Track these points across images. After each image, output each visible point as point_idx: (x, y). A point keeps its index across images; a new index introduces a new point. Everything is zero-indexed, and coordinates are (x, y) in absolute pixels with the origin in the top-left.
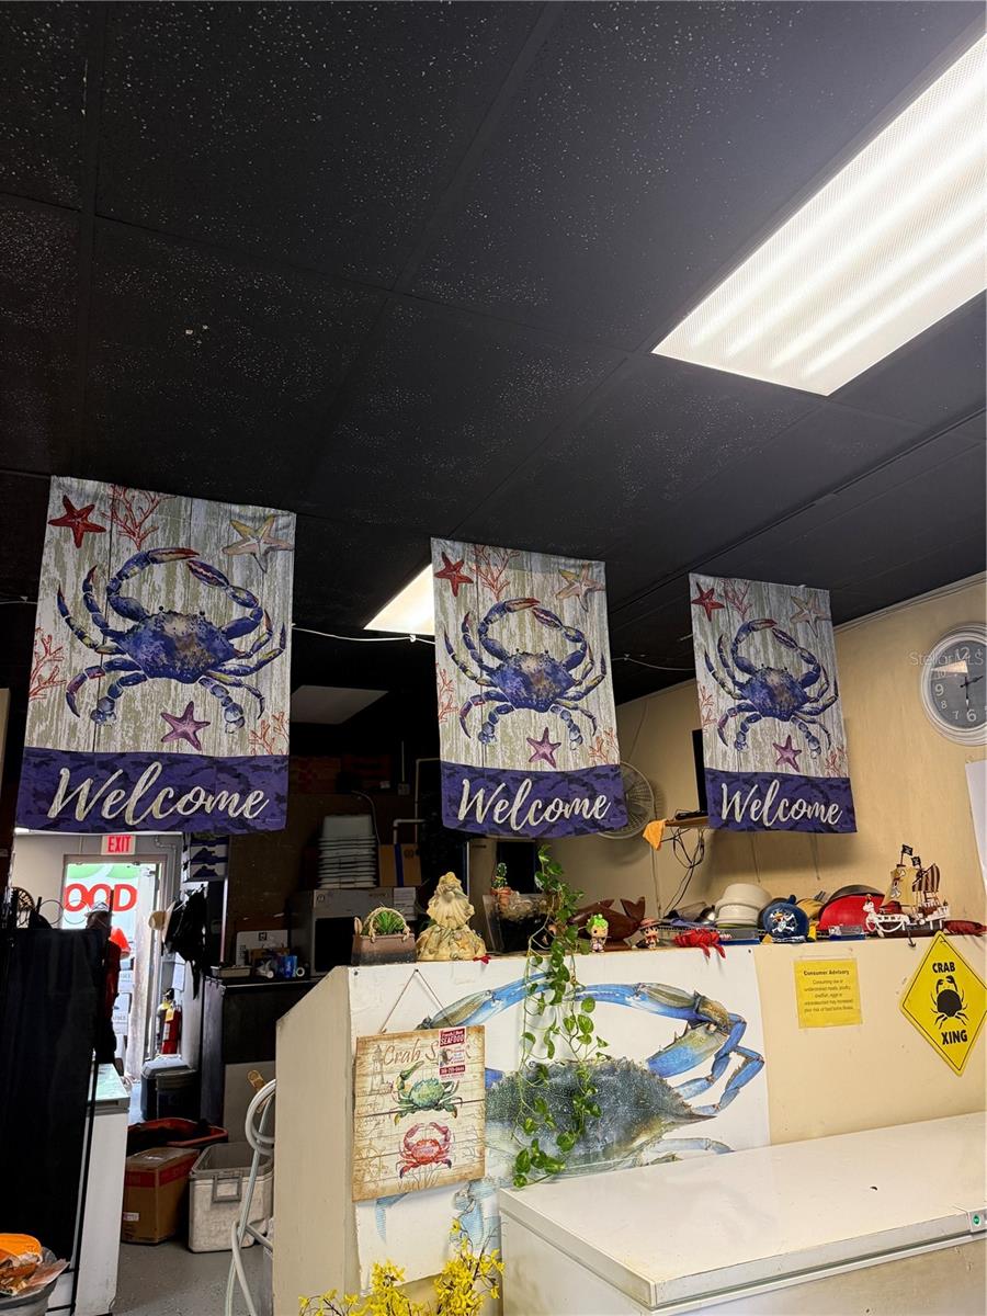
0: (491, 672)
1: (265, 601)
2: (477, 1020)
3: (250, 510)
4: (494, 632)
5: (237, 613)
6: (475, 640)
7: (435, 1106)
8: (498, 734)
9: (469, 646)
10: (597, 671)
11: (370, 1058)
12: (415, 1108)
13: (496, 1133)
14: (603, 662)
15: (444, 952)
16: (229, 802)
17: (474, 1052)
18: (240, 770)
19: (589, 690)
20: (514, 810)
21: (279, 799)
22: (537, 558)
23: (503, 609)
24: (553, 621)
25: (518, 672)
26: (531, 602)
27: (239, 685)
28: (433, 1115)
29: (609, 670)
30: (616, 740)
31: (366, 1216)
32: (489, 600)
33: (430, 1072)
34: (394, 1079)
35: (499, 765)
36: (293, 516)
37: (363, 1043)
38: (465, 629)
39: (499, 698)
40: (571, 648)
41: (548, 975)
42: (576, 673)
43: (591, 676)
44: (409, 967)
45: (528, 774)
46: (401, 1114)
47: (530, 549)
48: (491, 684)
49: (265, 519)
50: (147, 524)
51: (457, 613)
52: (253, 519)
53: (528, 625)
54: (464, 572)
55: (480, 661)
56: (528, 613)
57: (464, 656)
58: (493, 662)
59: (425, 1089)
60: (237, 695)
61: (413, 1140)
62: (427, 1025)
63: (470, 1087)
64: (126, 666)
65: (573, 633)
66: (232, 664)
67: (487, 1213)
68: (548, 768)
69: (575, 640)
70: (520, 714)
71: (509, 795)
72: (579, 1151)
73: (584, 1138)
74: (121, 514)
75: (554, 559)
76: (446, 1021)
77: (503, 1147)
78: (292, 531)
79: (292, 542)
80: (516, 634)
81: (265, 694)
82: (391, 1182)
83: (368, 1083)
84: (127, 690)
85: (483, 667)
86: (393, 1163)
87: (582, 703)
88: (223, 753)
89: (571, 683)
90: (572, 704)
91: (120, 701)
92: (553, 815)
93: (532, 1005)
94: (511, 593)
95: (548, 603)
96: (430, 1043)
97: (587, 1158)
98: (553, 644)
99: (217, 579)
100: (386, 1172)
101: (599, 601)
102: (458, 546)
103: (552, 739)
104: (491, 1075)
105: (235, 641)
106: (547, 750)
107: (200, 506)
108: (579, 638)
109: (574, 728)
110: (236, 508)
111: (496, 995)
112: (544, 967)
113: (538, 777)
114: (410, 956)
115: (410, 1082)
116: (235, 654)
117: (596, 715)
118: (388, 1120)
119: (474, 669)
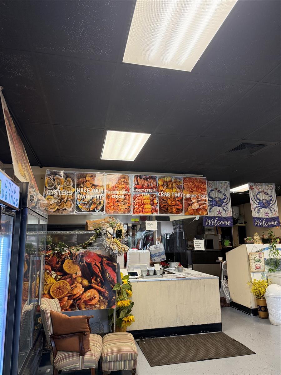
0: (258, 203)
1: (227, 195)
2: (263, 252)
3: (224, 182)
4: (258, 196)
5: (224, 197)
6: (256, 198)
7: (258, 262)
8: (260, 212)
9: (255, 199)
10: (274, 201)
11: (251, 255)
12: (256, 262)
13: (266, 266)
14: (275, 200)
15: (257, 243)
16: (226, 223)
17: (263, 256)
18: (227, 218)
19: (273, 204)
20: (263, 223)
21: (232, 222)
22: (264, 184)
23: (259, 193)
24: (267, 194)
25: (262, 202)
26: (263, 191)
27: (225, 207)
28: (258, 263)
29: (276, 201)
30: (278, 213)
31: (252, 274)
32: (257, 191)
33: (257, 258)
34: (254, 258)
35: (260, 217)
36: (229, 182)
37: (250, 253)
38: (254, 196)
39: (260, 207)
40: (270, 198)
41: (272, 246)
42: (271, 202)
43: (273, 202)
44: (253, 245)
45: (265, 218)
46: (255, 262)
47: (263, 183)
48: (258, 205)
49: (226, 183)
50: (212, 185)
51: (253, 194)
52: (224, 183)
53: (263, 195)
54: (253, 187)
55: (256, 201)
56: (263, 193)
57: (254, 200)
58: (258, 201)
59: (257, 260)
60: (225, 208)
61: (256, 266)
62: (256, 252)
63: (263, 260)
64: (212, 205)
65: (270, 196)
66: (224, 204)
67: (265, 276)
68: (268, 217)
69: (271, 197)
70: (263, 209)
71: (262, 221)
72: (277, 269)
73: (278, 268)
74: (208, 184)
75: (266, 184)
76: (259, 252)
77: (267, 268)
78: (229, 184)
79: (229, 185)
80: (262, 197)
81: (228, 208)
82: (254, 270)
83: (251, 258)
84: (212, 208)
85: (257, 202)
86: (254, 268)
87: (272, 207)
88: (224, 216)
89: (271, 204)
90: (271, 207)
91: (212, 210)
92: (269, 224)
93: (270, 250)
94: (260, 190)
95: (266, 191)
96: (257, 254)
97: (278, 270)
98: (267, 197)
99: (221, 192)
100: (254, 269)
101: (274, 190)
102: (252, 183)
103: (268, 213)
104: (265, 259)
105: (224, 201)
106: (267, 214)
107: (217, 182)
108: (271, 196)
109: (271, 211)
110: (222, 182)
111: (265, 249)
112: (271, 245)
113: (266, 219)
114: (253, 243)
115: (255, 259)
116: (224, 202)
117: (275, 209)
118: (253, 263)
119: (256, 202)
